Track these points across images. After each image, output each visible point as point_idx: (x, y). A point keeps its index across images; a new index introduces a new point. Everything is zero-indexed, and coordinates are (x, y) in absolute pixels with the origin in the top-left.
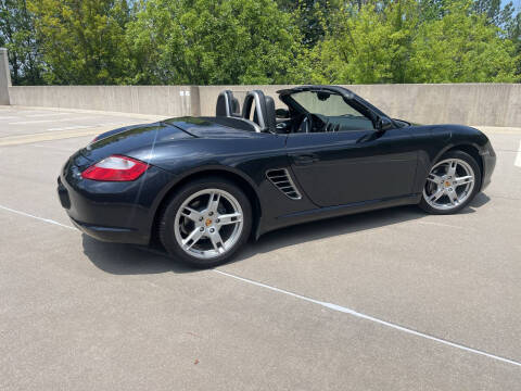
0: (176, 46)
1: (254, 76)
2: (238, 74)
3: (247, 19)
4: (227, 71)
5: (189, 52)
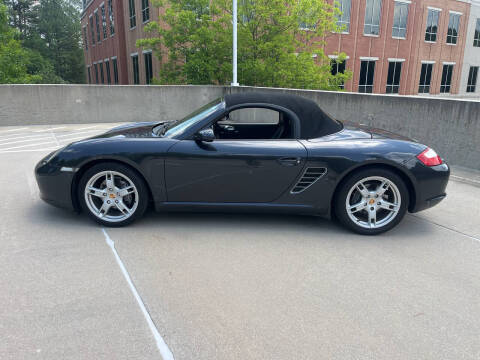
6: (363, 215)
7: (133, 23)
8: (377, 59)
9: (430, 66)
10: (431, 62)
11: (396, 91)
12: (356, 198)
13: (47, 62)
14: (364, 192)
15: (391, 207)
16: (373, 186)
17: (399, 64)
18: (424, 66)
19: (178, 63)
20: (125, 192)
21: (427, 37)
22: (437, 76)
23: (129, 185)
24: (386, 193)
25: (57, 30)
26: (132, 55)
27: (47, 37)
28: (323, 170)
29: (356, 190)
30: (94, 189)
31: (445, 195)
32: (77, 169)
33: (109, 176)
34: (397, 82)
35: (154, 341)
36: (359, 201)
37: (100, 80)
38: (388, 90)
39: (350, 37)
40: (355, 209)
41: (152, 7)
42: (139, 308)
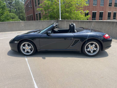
6: (89, 52)
7: (36, 6)
8: (96, 11)
9: (110, 13)
10: (110, 12)
11: (102, 19)
12: (87, 47)
13: (17, 16)
14: (90, 46)
15: (97, 49)
16: (92, 44)
17: (102, 13)
18: (109, 13)
19: (47, 15)
20: (30, 47)
21: (109, 6)
22: (112, 15)
23: (31, 45)
24: (95, 46)
25: (19, 8)
26: (36, 13)
27: (17, 10)
28: (79, 41)
29: (87, 45)
30: (23, 47)
31: (111, 46)
32: (18, 42)
33: (26, 44)
34: (102, 17)
35: (34, 85)
36: (88, 48)
37: (29, 20)
38: (100, 19)
39: (89, 6)
40: (87, 50)
41: (40, 2)
42: (32, 76)
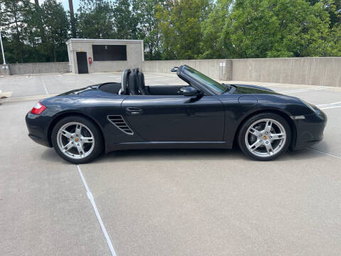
0: (227, 33)
1: (278, 51)
2: (266, 50)
3: (279, 11)
4: (258, 48)
5: (233, 37)
